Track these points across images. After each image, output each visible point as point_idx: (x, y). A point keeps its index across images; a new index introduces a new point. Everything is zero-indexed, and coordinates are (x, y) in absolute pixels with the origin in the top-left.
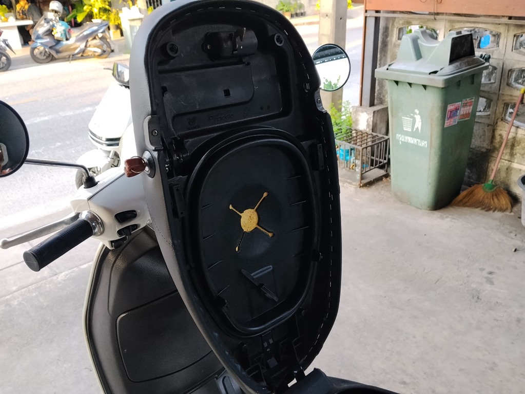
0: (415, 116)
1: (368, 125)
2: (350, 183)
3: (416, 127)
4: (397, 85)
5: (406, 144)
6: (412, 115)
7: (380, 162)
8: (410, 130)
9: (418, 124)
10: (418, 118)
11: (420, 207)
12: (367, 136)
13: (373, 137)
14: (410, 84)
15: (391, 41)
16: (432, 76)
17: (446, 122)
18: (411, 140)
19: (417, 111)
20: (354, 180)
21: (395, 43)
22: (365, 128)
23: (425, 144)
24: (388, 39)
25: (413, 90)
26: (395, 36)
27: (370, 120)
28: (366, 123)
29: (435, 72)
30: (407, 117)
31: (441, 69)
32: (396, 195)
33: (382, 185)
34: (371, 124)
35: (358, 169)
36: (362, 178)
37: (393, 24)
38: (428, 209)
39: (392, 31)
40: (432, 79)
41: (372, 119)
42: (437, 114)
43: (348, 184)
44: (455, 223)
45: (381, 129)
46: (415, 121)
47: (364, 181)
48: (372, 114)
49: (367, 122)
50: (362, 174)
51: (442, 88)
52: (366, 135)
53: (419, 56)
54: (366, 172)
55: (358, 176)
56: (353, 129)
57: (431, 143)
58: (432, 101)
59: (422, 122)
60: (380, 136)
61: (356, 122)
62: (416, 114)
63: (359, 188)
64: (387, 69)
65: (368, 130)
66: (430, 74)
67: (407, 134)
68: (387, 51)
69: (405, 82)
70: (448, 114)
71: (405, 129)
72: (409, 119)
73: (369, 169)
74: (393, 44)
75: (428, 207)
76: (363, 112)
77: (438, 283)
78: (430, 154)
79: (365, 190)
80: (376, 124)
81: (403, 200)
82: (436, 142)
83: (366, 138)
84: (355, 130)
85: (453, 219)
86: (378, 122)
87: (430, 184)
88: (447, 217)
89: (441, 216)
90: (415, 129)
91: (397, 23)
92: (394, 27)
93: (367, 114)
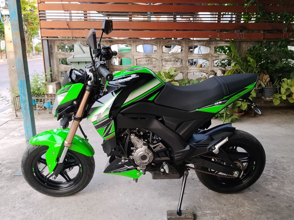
1: (54, 91)
14: (86, 62)
15: (55, 52)
21: (57, 52)
22: (52, 92)
26: (56, 49)
27: (54, 88)
28: (52, 90)
37: (54, 44)
39: (54, 47)
41: (56, 87)
53: (84, 52)
64: (73, 58)
65: (54, 93)
68: (53, 56)
74: (56, 53)
76: (49, 84)
84: (47, 94)
91: (56, 43)
92: (55, 45)
93: (52, 85)
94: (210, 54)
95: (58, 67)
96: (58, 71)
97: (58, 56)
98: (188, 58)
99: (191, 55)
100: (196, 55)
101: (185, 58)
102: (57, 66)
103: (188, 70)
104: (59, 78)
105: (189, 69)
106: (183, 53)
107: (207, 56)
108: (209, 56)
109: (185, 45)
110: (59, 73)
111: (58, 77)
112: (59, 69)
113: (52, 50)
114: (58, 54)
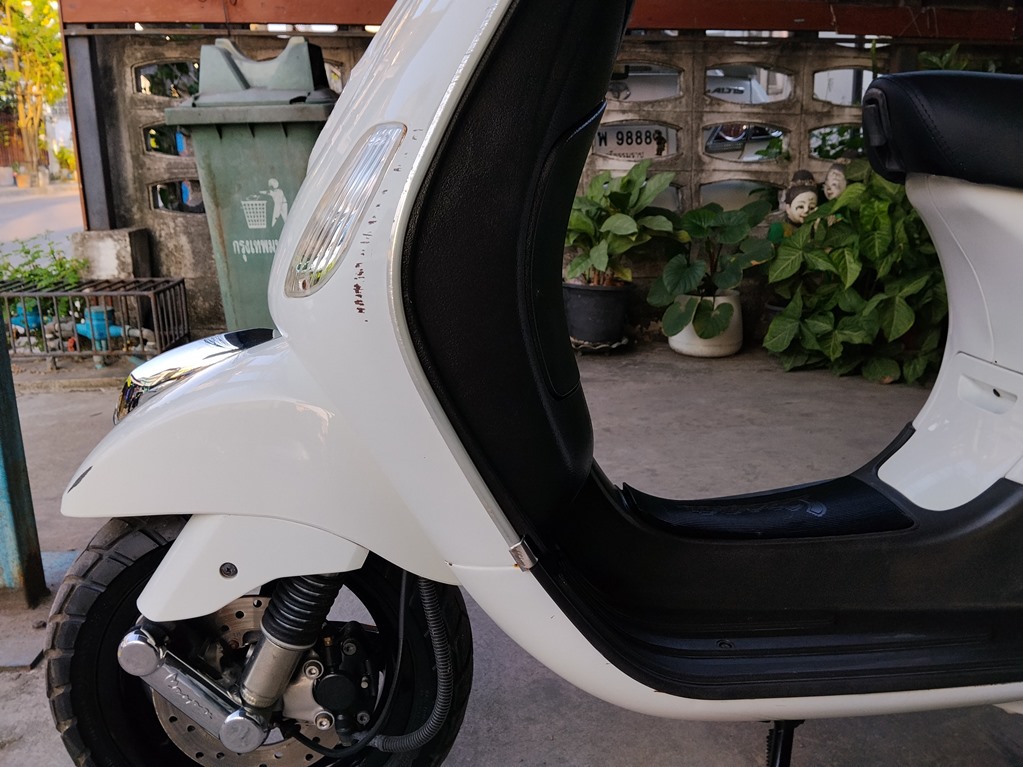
0: (272, 193)
1: (122, 265)
3: (276, 215)
4: (221, 137)
5: (259, 258)
6: (264, 192)
8: (265, 226)
9: (281, 209)
10: (278, 196)
14: (253, 127)
15: (124, 95)
16: (297, 107)
19: (274, 183)
21: (132, 99)
22: (116, 273)
24: (115, 90)
26: (129, 84)
27: (123, 253)
28: (115, 263)
29: (301, 99)
30: (253, 199)
34: (129, 260)
37: (121, 61)
39: (122, 75)
41: (129, 249)
46: (273, 204)
48: (128, 239)
49: (118, 258)
52: (121, 285)
59: (288, 202)
62: (272, 188)
64: (194, 105)
65: (123, 276)
66: (293, 101)
67: (257, 235)
68: (117, 115)
69: (244, 125)
71: (250, 227)
72: (257, 202)
74: (128, 100)
76: (101, 239)
80: (136, 260)
86: (139, 259)
90: (274, 222)
91: (129, 57)
92: (124, 65)
93: (115, 240)
94: (794, 105)
95: (139, 164)
96: (139, 180)
97: (139, 112)
98: (705, 119)
99: (715, 108)
100: (738, 109)
101: (689, 119)
102: (135, 158)
103: (702, 171)
104: (146, 211)
105: (706, 167)
106: (684, 100)
107: (783, 111)
108: (791, 112)
109: (690, 64)
110: (142, 192)
111: (141, 210)
112: (145, 170)
113: (111, 85)
114: (136, 105)
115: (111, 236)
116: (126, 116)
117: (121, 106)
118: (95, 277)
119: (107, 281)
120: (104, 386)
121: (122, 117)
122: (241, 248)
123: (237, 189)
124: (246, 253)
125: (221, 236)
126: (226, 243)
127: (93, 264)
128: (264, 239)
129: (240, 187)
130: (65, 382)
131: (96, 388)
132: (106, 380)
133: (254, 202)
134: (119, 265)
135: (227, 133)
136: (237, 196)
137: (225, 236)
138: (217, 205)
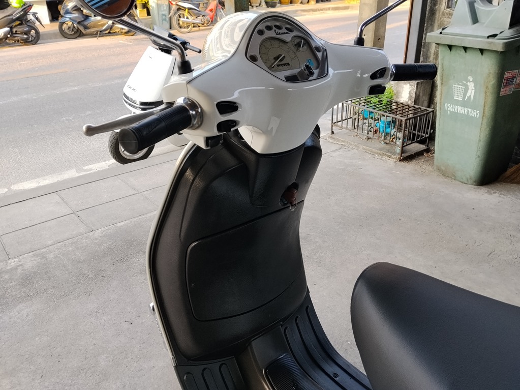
0: (468, 84)
2: (389, 156)
3: (468, 95)
4: (451, 50)
5: (455, 115)
6: (465, 82)
7: (422, 136)
9: (471, 93)
10: (471, 86)
11: (467, 182)
12: (409, 108)
13: (415, 110)
14: (465, 49)
15: (440, 10)
16: (491, 40)
17: (502, 90)
18: (460, 110)
19: (471, 78)
20: (394, 153)
21: (443, 12)
22: (407, 100)
23: (477, 114)
24: (437, 7)
25: (469, 56)
26: (444, 4)
27: (412, 92)
28: (408, 95)
29: (494, 36)
30: (459, 85)
31: (501, 32)
32: (439, 169)
33: (423, 160)
34: (414, 96)
35: (399, 143)
36: (403, 152)
38: (475, 183)
40: (491, 43)
41: (415, 90)
42: (492, 81)
43: (386, 157)
44: (503, 198)
45: (423, 102)
46: (468, 89)
47: (405, 155)
48: (415, 86)
49: (410, 94)
50: (403, 147)
51: (501, 52)
52: (407, 107)
53: (475, 20)
54: (407, 145)
55: (398, 150)
56: (393, 101)
57: (484, 112)
58: (487, 67)
59: (475, 90)
60: (423, 108)
61: (398, 94)
62: (469, 81)
63: (398, 162)
64: (441, 33)
65: (409, 103)
66: (488, 37)
67: (457, 103)
69: (460, 47)
70: (504, 82)
71: (455, 98)
72: (461, 87)
73: (410, 142)
74: (441, 13)
75: (475, 182)
77: (491, 255)
78: (482, 123)
79: (405, 164)
80: (419, 96)
81: (447, 173)
82: (489, 111)
83: (407, 110)
84: (396, 102)
85: (501, 194)
86: (421, 95)
87: (479, 157)
88: (495, 193)
89: (488, 191)
90: (466, 98)
93: (410, 85)
114: (444, 16)
115: (409, 83)
116: (438, 21)
117: (437, 15)
118: (398, 100)
119: (402, 104)
120: (377, 154)
121: (436, 21)
122: (448, 107)
123: (452, 77)
124: (450, 111)
125: (441, 100)
126: (442, 103)
127: (399, 94)
128: (460, 106)
129: (454, 77)
130: (365, 147)
131: (373, 154)
132: (379, 151)
133: (459, 86)
134: (409, 97)
135: (454, 49)
136: (451, 81)
137: (442, 100)
138: (442, 84)
